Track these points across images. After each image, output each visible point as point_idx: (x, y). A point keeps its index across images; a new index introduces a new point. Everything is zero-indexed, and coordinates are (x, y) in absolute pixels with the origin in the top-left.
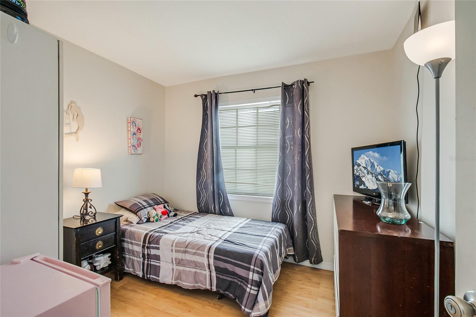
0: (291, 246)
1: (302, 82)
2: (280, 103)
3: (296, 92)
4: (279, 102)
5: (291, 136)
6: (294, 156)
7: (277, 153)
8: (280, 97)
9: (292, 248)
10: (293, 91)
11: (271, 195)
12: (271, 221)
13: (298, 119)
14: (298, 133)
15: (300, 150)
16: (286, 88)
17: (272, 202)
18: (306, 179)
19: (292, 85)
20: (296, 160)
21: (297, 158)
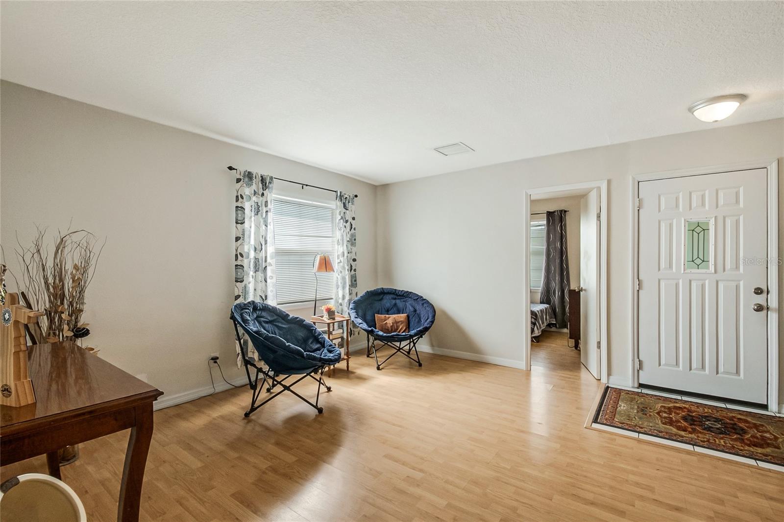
0: (553, 318)
1: (561, 211)
2: (546, 224)
3: (557, 218)
4: (545, 222)
5: (554, 246)
6: (555, 260)
7: (544, 258)
8: (546, 219)
9: (554, 320)
10: (554, 216)
11: (539, 287)
12: (539, 302)
13: (558, 236)
14: (558, 245)
15: (560, 256)
16: (550, 214)
17: (540, 291)
18: (563, 274)
19: (554, 212)
20: (557, 263)
21: (558, 261)
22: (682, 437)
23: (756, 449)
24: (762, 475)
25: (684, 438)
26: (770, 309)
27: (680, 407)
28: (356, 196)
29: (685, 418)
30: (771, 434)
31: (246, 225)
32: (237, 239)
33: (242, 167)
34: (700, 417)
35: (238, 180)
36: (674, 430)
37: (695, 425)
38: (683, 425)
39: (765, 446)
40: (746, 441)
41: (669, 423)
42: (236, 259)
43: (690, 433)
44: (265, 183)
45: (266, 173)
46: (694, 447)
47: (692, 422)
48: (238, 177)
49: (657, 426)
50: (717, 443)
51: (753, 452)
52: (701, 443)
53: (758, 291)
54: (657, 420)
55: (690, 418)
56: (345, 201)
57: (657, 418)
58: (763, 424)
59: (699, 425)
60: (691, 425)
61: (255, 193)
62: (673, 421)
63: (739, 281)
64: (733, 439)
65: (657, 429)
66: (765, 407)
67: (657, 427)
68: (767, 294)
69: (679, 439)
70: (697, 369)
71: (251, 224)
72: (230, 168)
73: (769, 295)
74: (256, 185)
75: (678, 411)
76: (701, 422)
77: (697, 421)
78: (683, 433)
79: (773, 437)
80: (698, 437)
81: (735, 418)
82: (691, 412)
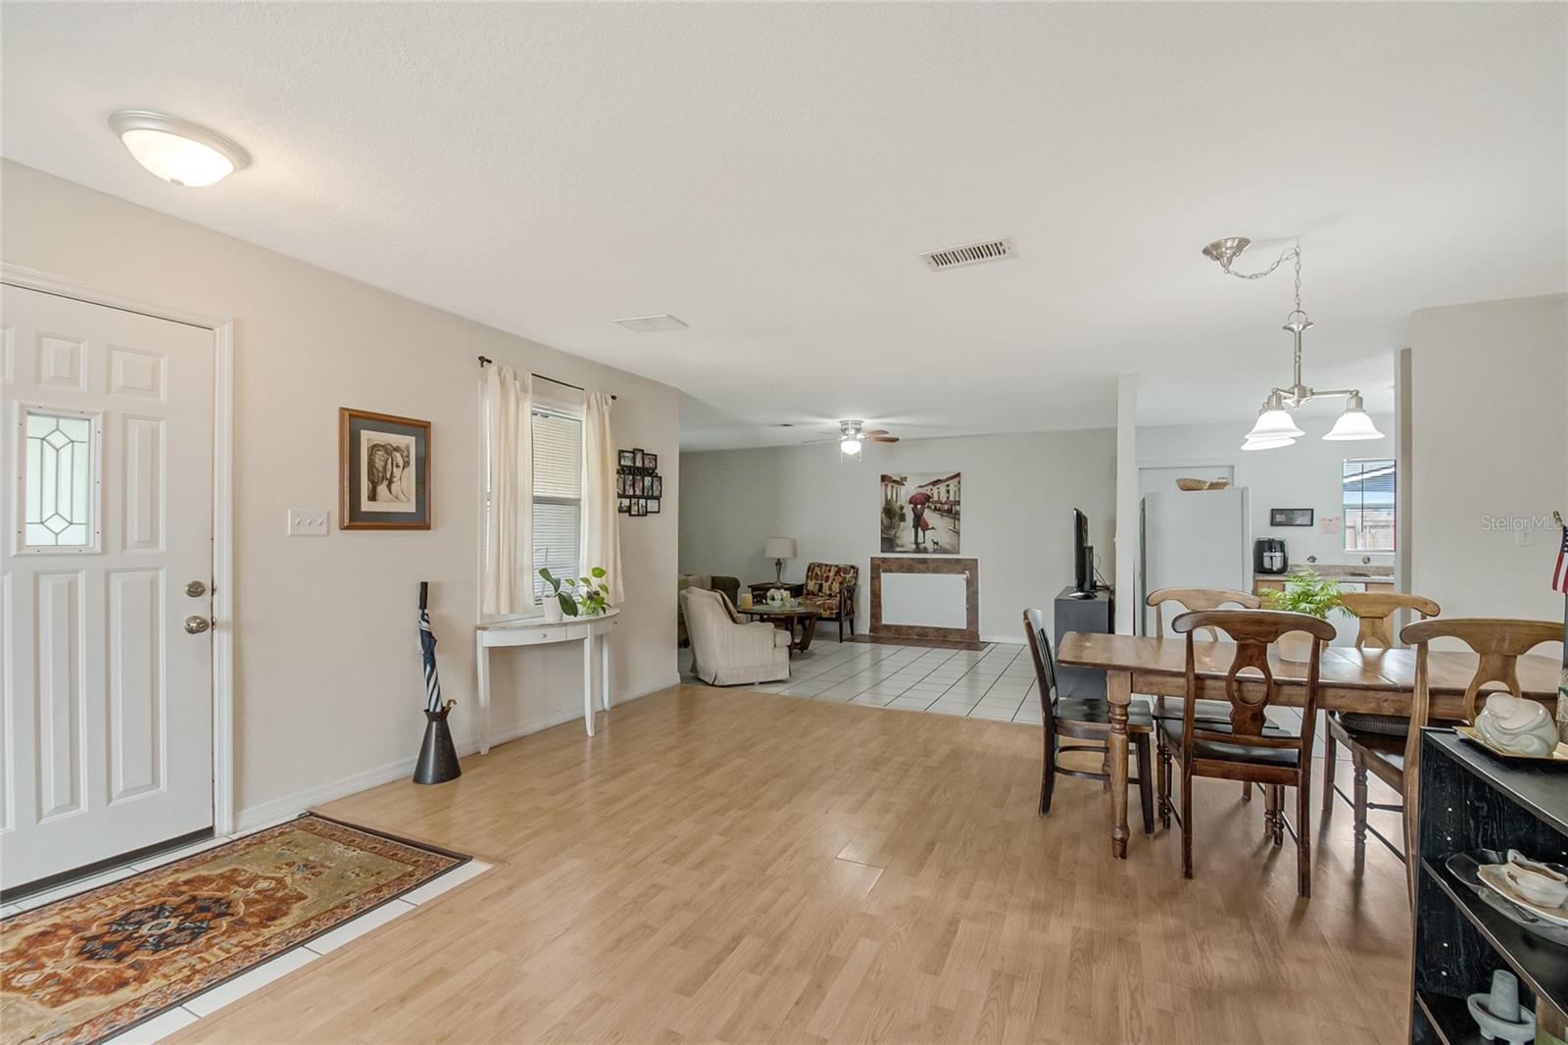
22: (136, 1004)
23: (281, 924)
24: (345, 967)
25: (146, 1004)
26: (217, 624)
27: (43, 934)
29: (87, 953)
30: (266, 878)
34: (114, 927)
36: (101, 1002)
37: (127, 954)
38: (103, 973)
39: (284, 908)
40: (249, 920)
41: (66, 991)
43: (141, 979)
46: (184, 1005)
47: (114, 953)
49: (46, 1023)
50: (213, 961)
51: (283, 933)
52: (191, 987)
53: (196, 590)
54: (25, 1008)
55: (97, 944)
57: (18, 1000)
58: (234, 867)
59: (137, 948)
60: (119, 958)
62: (68, 980)
63: (157, 569)
64: (225, 931)
65: (56, 1031)
66: (208, 833)
67: (49, 1028)
68: (212, 594)
69: (137, 1017)
70: (57, 810)
73: (214, 596)
75: (50, 947)
76: (129, 938)
77: (122, 941)
78: (126, 994)
79: (274, 882)
80: (165, 976)
81: (179, 885)
82: (84, 930)
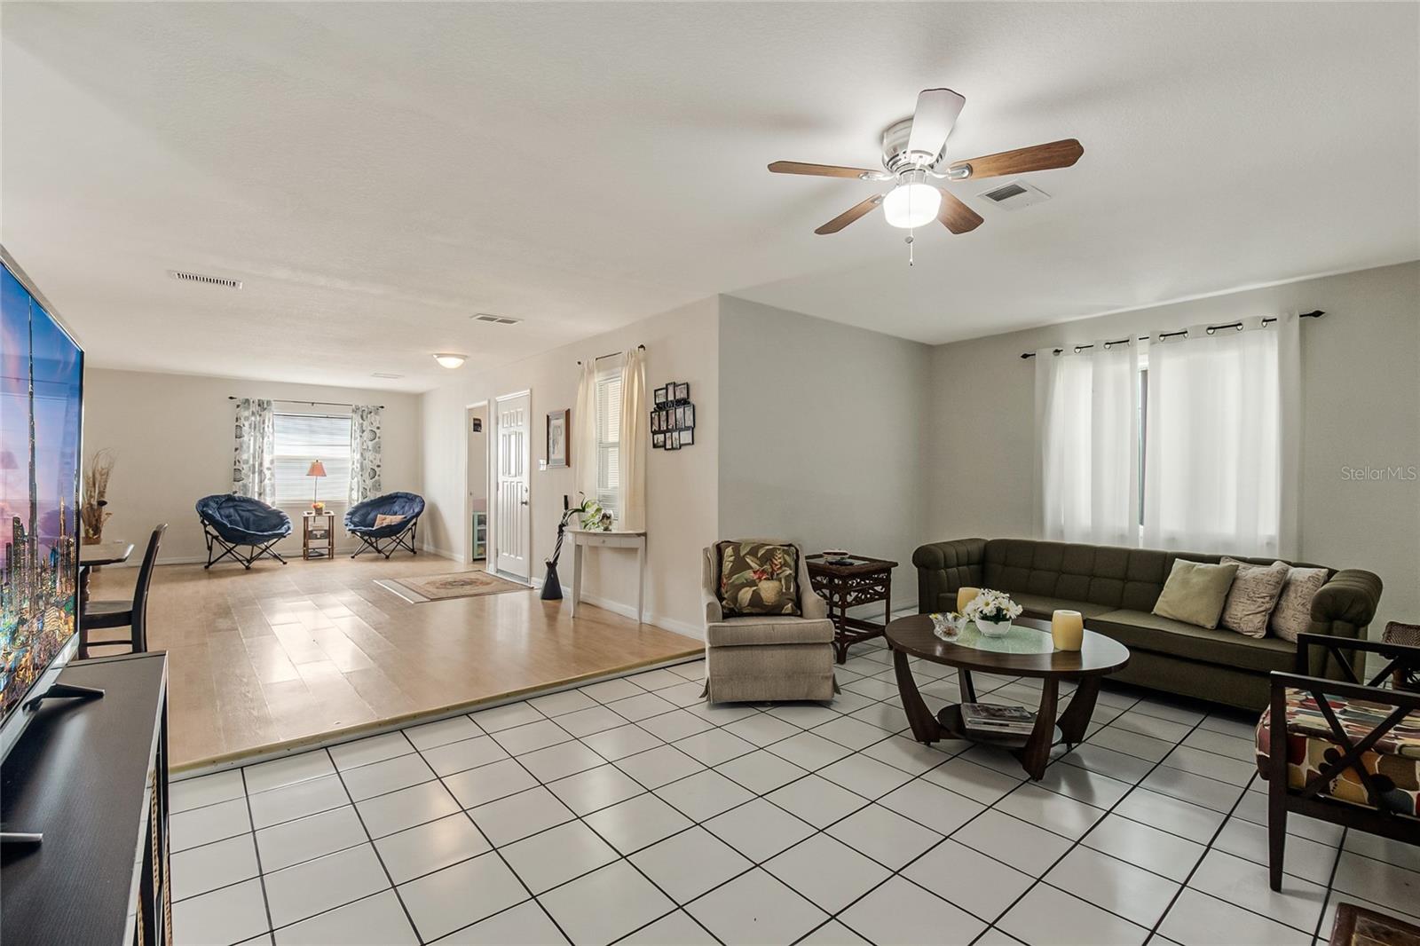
28: (382, 407)
31: (246, 438)
32: (236, 449)
33: (241, 397)
35: (238, 406)
42: (235, 464)
44: (262, 406)
45: (264, 398)
48: (238, 403)
56: (363, 413)
61: (253, 414)
71: (249, 438)
72: (231, 398)
74: (254, 408)
